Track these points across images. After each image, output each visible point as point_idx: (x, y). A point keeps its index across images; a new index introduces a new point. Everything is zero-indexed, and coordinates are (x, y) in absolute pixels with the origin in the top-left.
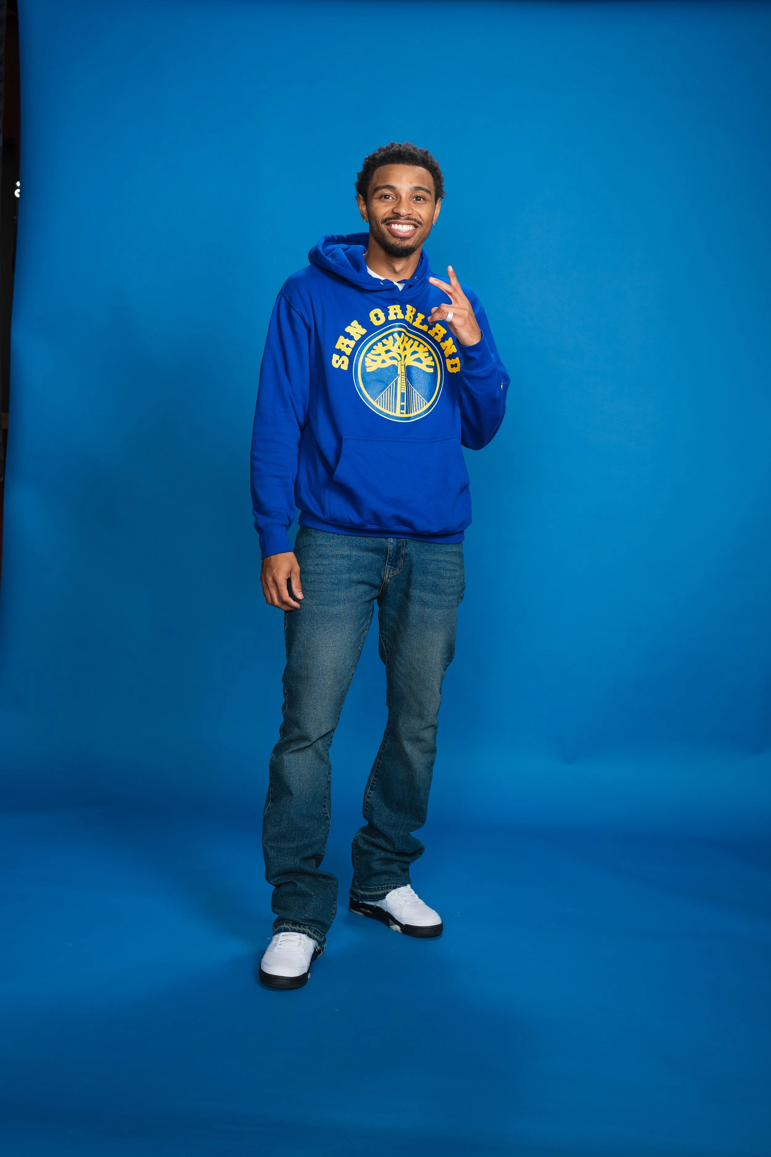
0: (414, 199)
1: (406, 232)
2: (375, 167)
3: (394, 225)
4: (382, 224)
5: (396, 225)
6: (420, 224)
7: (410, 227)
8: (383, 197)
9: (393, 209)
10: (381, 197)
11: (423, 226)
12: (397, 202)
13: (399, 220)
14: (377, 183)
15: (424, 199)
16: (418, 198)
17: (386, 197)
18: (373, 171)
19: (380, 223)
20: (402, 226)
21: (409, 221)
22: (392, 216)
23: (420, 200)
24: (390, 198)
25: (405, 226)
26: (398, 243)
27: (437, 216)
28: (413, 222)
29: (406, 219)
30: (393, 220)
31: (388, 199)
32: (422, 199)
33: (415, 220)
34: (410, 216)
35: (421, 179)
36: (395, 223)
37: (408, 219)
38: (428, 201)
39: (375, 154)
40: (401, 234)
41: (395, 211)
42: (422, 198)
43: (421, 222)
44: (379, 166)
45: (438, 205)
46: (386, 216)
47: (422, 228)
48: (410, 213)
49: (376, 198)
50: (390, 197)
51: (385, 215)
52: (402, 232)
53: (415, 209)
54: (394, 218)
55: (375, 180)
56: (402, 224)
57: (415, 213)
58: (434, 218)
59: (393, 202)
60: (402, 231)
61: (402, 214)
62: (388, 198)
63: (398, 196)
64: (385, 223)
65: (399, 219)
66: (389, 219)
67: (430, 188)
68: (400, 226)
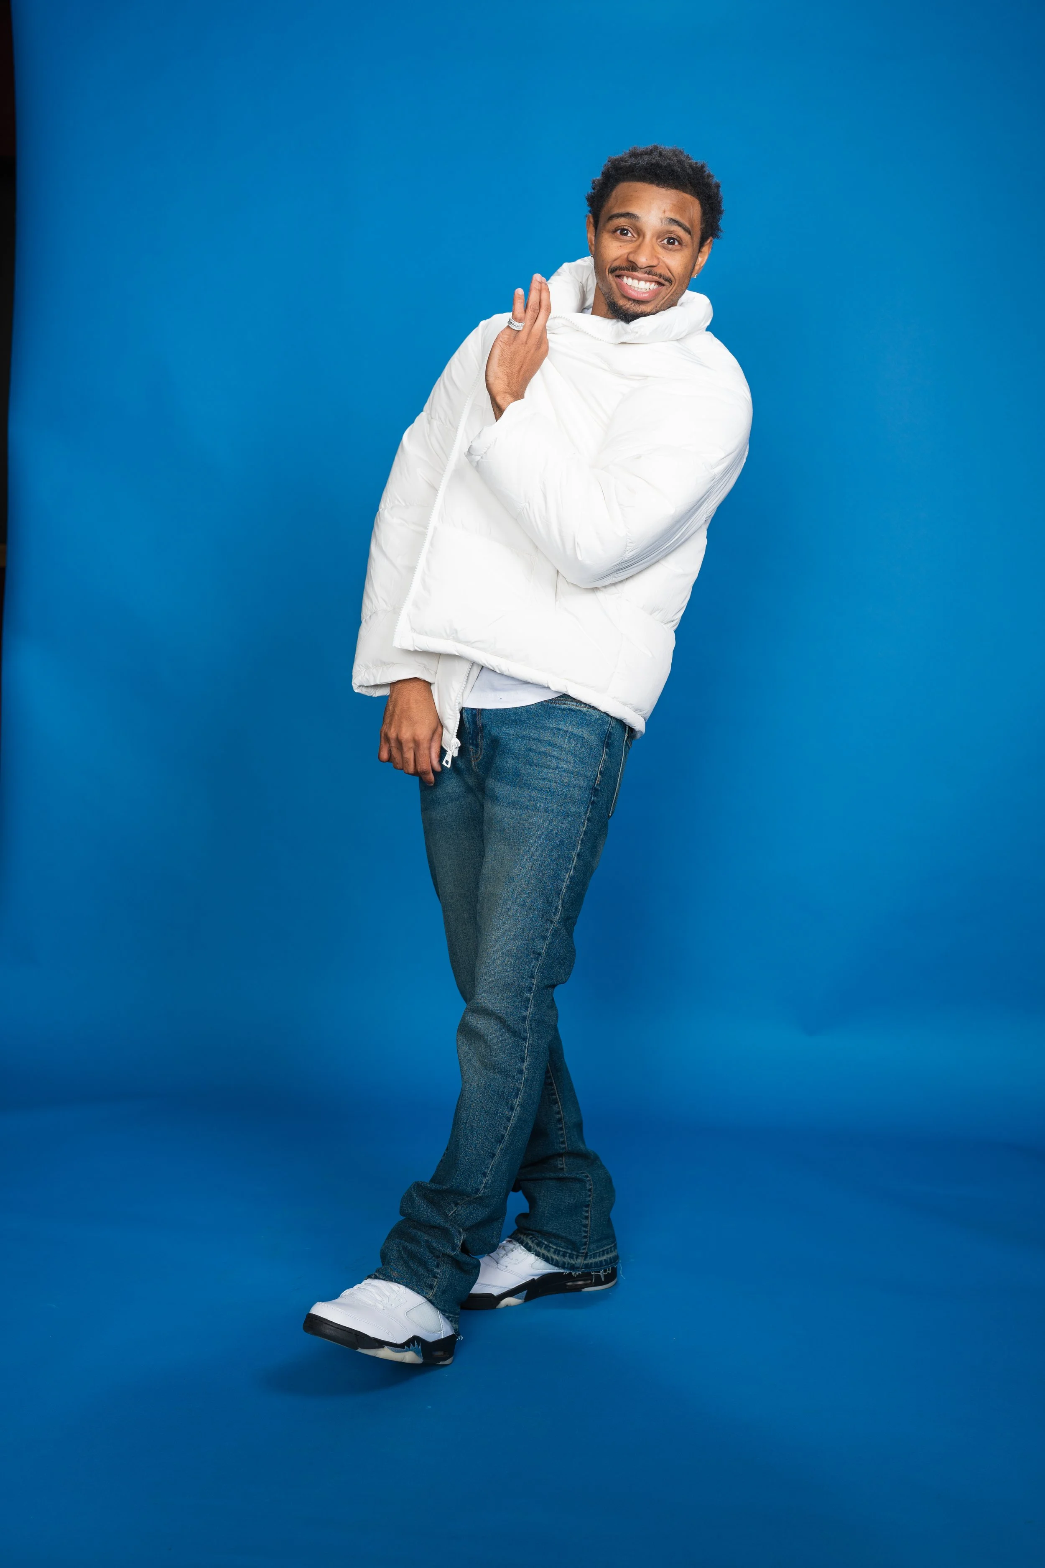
0: (665, 241)
1: (644, 293)
2: (617, 181)
3: (627, 279)
4: (610, 274)
5: (630, 280)
6: (669, 281)
7: (650, 285)
8: (619, 232)
9: (629, 253)
10: (615, 231)
11: (673, 285)
12: (638, 243)
13: (634, 273)
14: (613, 207)
15: (680, 243)
16: (671, 241)
17: (623, 231)
18: (613, 187)
19: (607, 272)
20: (639, 282)
21: (650, 276)
22: (625, 265)
23: (673, 243)
24: (629, 235)
25: (642, 283)
26: (628, 306)
27: (702, 265)
28: (657, 278)
29: (646, 273)
30: (626, 272)
31: (625, 237)
32: (676, 243)
33: (660, 276)
34: (654, 268)
35: (681, 208)
36: (628, 277)
37: (649, 273)
38: (686, 246)
39: (622, 160)
40: (634, 294)
41: (631, 258)
42: (676, 240)
43: (670, 279)
44: (624, 180)
45: (706, 249)
46: (616, 264)
47: (671, 288)
48: (654, 263)
49: (609, 231)
50: (629, 233)
51: (615, 260)
52: (635, 291)
53: (663, 259)
54: (628, 269)
55: (613, 205)
56: (639, 279)
57: (661, 263)
58: (697, 268)
59: (631, 241)
60: (636, 289)
61: (639, 265)
62: (626, 234)
63: (640, 233)
64: (613, 274)
65: (635, 271)
66: (621, 269)
67: (692, 226)
68: (636, 281)
